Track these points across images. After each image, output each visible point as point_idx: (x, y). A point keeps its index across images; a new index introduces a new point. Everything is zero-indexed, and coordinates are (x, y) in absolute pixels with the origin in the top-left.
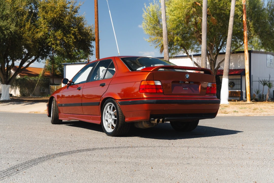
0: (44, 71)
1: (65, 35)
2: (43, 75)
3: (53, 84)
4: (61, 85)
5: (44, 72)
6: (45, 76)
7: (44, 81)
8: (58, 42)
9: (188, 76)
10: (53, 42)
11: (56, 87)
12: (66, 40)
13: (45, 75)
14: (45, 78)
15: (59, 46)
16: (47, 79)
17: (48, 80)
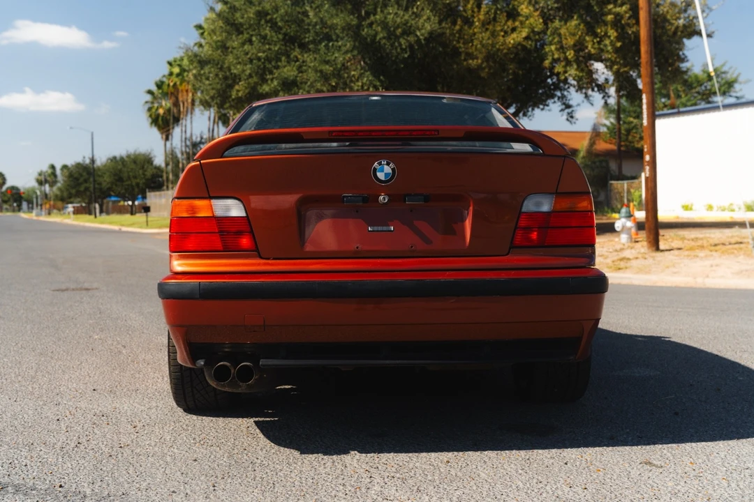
0: (590, 139)
1: (591, 30)
2: (590, 152)
3: (621, 177)
4: (640, 180)
5: (592, 143)
6: (597, 155)
7: (593, 170)
8: (570, 54)
9: (388, 169)
10: (556, 56)
11: (626, 185)
12: (592, 47)
13: (594, 151)
14: (596, 160)
15: (575, 66)
16: (601, 162)
17: (604, 164)
